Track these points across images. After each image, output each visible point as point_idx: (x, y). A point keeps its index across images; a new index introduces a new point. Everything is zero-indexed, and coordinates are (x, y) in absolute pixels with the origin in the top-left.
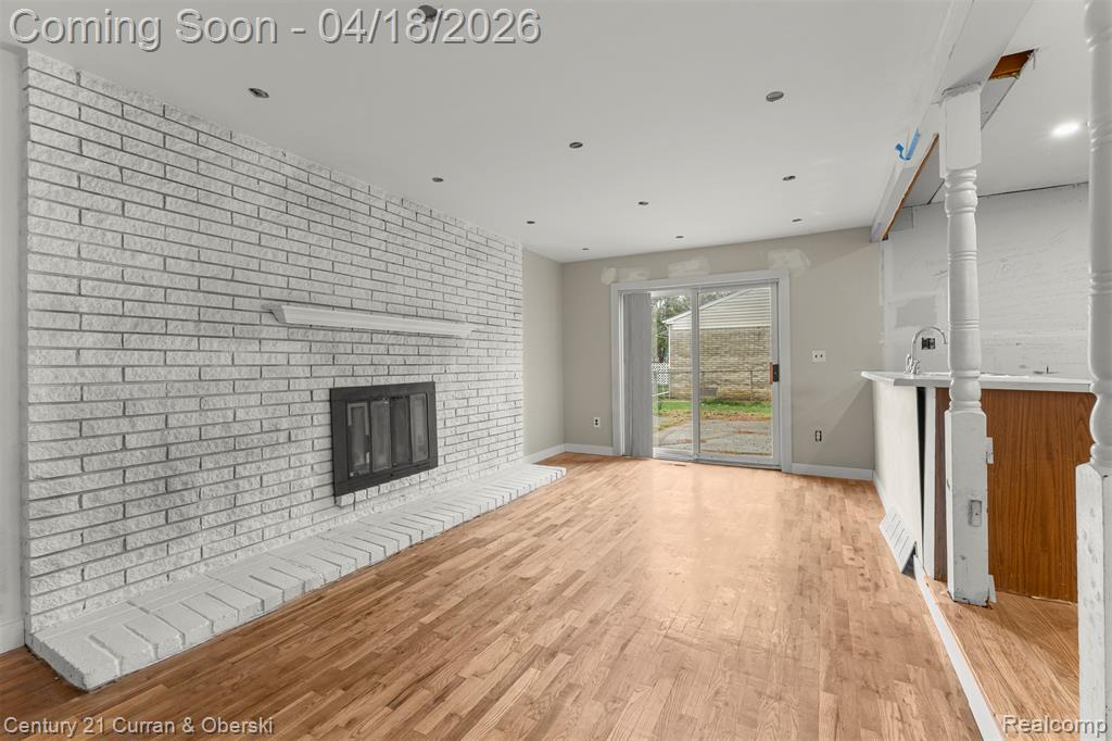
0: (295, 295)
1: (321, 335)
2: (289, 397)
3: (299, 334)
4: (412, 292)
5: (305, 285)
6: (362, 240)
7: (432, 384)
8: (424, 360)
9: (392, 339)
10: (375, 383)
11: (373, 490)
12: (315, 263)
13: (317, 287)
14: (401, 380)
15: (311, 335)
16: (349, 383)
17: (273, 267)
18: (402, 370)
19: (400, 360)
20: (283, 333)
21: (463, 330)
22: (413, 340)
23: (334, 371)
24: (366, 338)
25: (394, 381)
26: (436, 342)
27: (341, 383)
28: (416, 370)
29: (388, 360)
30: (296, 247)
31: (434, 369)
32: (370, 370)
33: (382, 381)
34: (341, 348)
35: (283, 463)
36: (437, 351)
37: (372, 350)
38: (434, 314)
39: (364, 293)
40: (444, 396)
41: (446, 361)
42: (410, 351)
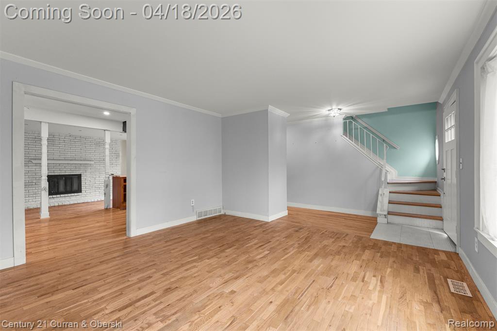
0: (37, 158)
2: (36, 177)
4: (74, 155)
6: (57, 145)
7: (81, 174)
8: (77, 169)
9: (66, 165)
10: (61, 174)
11: (59, 196)
14: (70, 174)
16: (54, 174)
17: (32, 153)
18: (71, 171)
19: (69, 169)
20: (34, 165)
22: (74, 165)
25: (67, 174)
26: (82, 165)
27: (51, 174)
28: (75, 171)
29: (65, 169)
30: (37, 149)
31: (81, 171)
32: (59, 172)
33: (63, 174)
34: (50, 167)
35: (34, 188)
36: (83, 167)
37: (60, 167)
38: (82, 159)
39: (57, 156)
40: (85, 177)
41: (86, 169)
42: (73, 167)
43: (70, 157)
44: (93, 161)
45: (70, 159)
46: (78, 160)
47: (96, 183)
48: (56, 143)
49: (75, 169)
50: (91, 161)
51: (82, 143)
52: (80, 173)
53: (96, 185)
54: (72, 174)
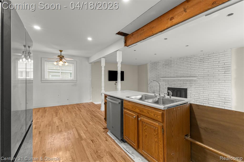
1: (167, 81)
3: (164, 81)
5: (165, 75)
8: (184, 84)
9: (178, 81)
10: (175, 87)
12: (166, 72)
13: (166, 75)
14: (180, 87)
15: (165, 81)
16: (171, 87)
18: (180, 86)
19: (179, 84)
21: (195, 79)
22: (182, 81)
23: (168, 85)
24: (173, 81)
25: (178, 87)
26: (188, 81)
27: (169, 87)
28: (183, 86)
29: (177, 84)
31: (187, 86)
32: (174, 85)
33: (176, 87)
34: (169, 82)
36: (188, 83)
37: (174, 82)
38: (188, 76)
39: (173, 75)
40: (191, 92)
41: (191, 84)
42: (181, 83)
43: (180, 74)
44: (197, 77)
45: (180, 76)
46: (185, 77)
47: (200, 98)
48: (172, 66)
49: (183, 84)
50: (195, 77)
51: (188, 62)
52: (186, 88)
53: (200, 100)
54: (181, 87)
